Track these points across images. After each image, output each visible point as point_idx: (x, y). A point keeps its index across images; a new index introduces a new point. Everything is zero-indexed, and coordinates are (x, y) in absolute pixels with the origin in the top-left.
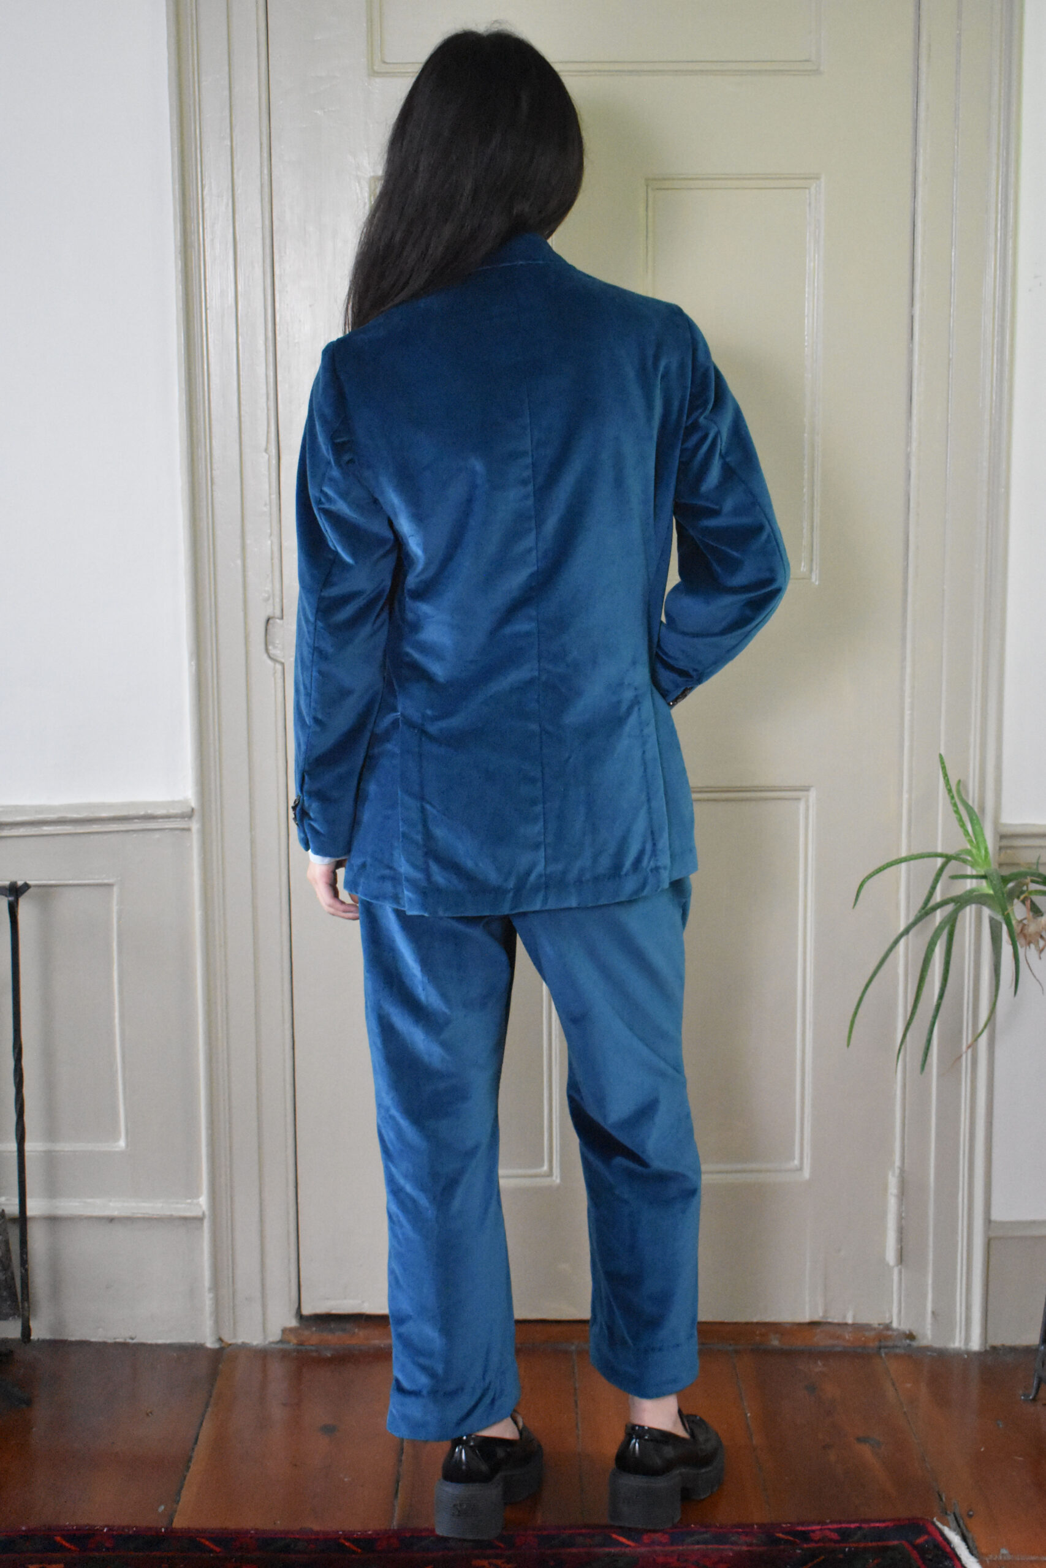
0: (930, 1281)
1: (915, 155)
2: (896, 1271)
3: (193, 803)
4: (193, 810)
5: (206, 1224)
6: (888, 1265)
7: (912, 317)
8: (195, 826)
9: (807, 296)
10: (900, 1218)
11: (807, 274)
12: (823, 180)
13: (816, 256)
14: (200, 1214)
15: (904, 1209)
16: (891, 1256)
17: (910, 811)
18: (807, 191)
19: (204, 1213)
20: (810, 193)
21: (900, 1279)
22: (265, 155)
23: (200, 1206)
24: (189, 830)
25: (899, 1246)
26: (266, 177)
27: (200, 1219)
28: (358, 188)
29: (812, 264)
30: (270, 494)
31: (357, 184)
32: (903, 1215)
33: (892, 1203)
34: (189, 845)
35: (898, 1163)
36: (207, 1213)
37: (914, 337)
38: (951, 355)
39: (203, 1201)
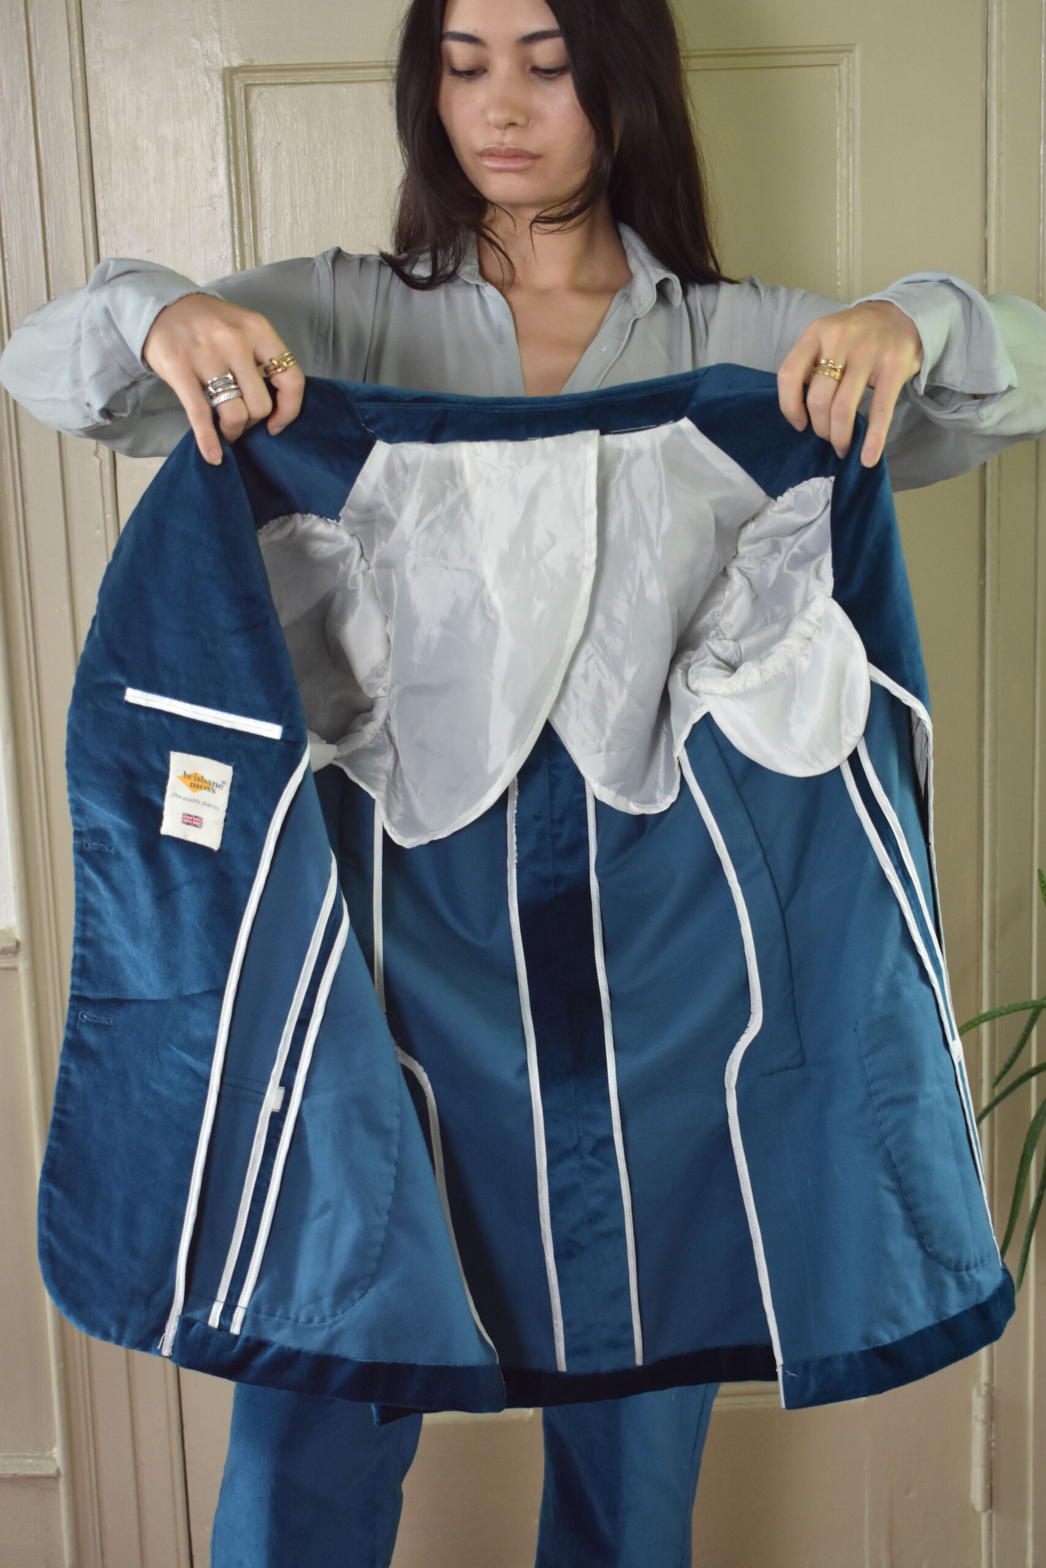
0: (1030, 1529)
1: (987, 13)
2: (984, 1518)
3: (18, 935)
4: (18, 944)
5: (62, 1486)
6: (975, 1512)
7: (986, 242)
8: (22, 964)
9: (838, 216)
10: (989, 1448)
11: (838, 186)
12: (857, 52)
13: (851, 159)
14: (53, 1472)
15: (993, 1437)
16: (977, 1495)
17: (993, 915)
18: (836, 68)
19: (58, 1472)
20: (839, 71)
21: (990, 1529)
22: (76, 42)
23: (54, 1460)
24: (15, 969)
25: (989, 1486)
26: (78, 74)
27: (55, 1478)
28: (207, 84)
29: (845, 171)
30: (104, 514)
31: (206, 80)
32: (993, 1444)
33: (978, 1431)
34: (16, 988)
35: (984, 1378)
36: (62, 1471)
37: (988, 269)
38: (1040, 295)
39: (57, 1452)
